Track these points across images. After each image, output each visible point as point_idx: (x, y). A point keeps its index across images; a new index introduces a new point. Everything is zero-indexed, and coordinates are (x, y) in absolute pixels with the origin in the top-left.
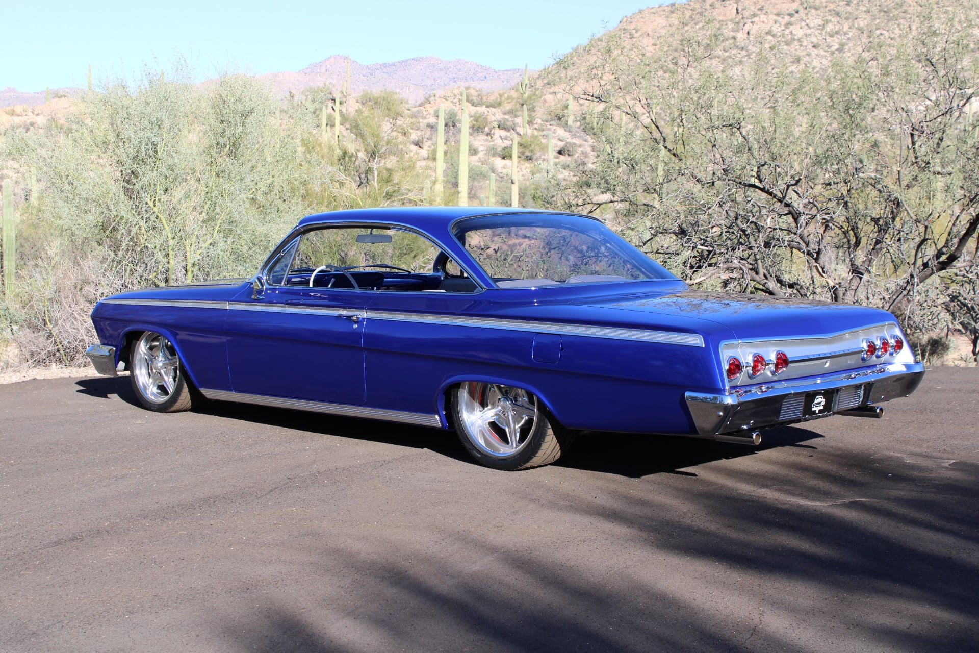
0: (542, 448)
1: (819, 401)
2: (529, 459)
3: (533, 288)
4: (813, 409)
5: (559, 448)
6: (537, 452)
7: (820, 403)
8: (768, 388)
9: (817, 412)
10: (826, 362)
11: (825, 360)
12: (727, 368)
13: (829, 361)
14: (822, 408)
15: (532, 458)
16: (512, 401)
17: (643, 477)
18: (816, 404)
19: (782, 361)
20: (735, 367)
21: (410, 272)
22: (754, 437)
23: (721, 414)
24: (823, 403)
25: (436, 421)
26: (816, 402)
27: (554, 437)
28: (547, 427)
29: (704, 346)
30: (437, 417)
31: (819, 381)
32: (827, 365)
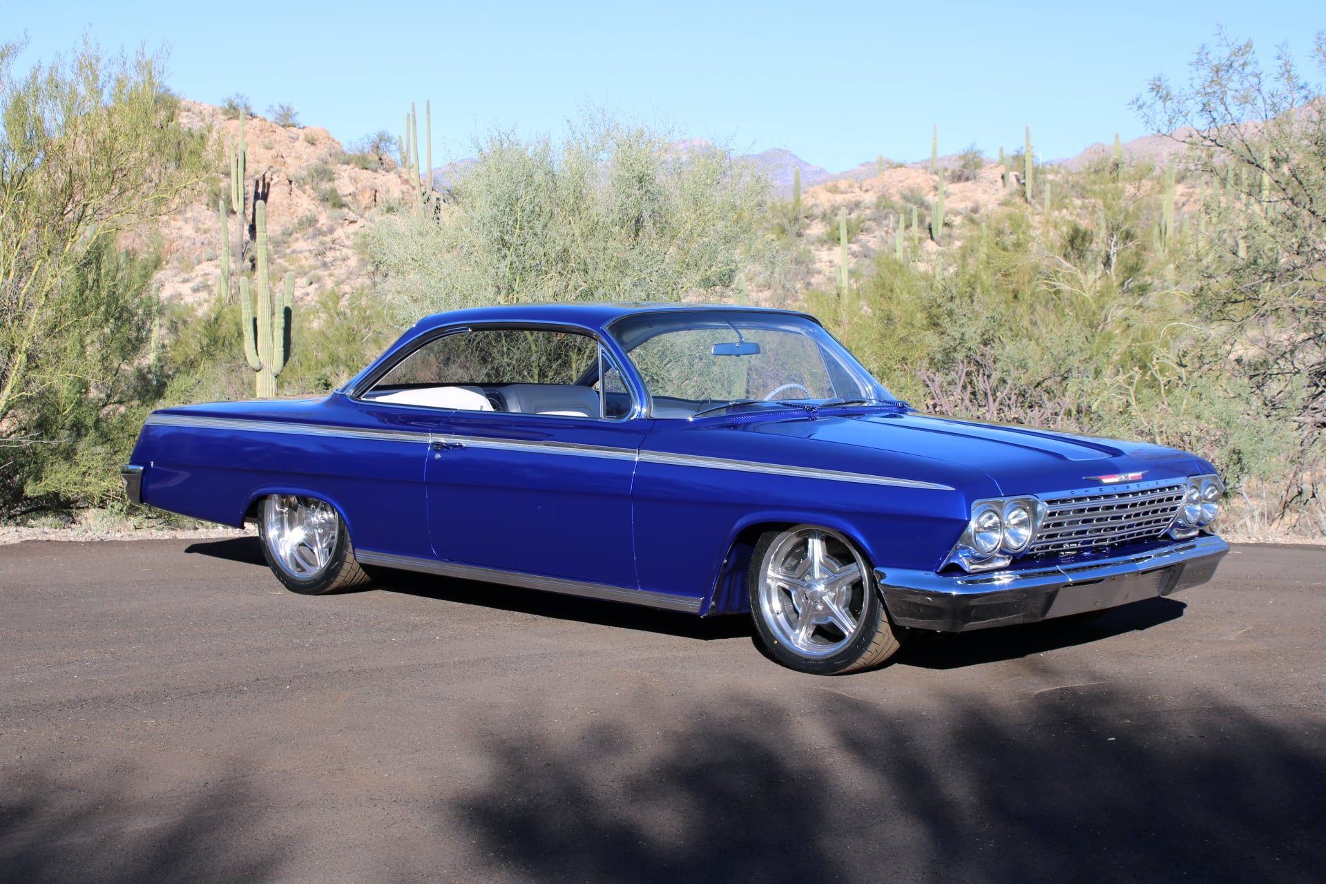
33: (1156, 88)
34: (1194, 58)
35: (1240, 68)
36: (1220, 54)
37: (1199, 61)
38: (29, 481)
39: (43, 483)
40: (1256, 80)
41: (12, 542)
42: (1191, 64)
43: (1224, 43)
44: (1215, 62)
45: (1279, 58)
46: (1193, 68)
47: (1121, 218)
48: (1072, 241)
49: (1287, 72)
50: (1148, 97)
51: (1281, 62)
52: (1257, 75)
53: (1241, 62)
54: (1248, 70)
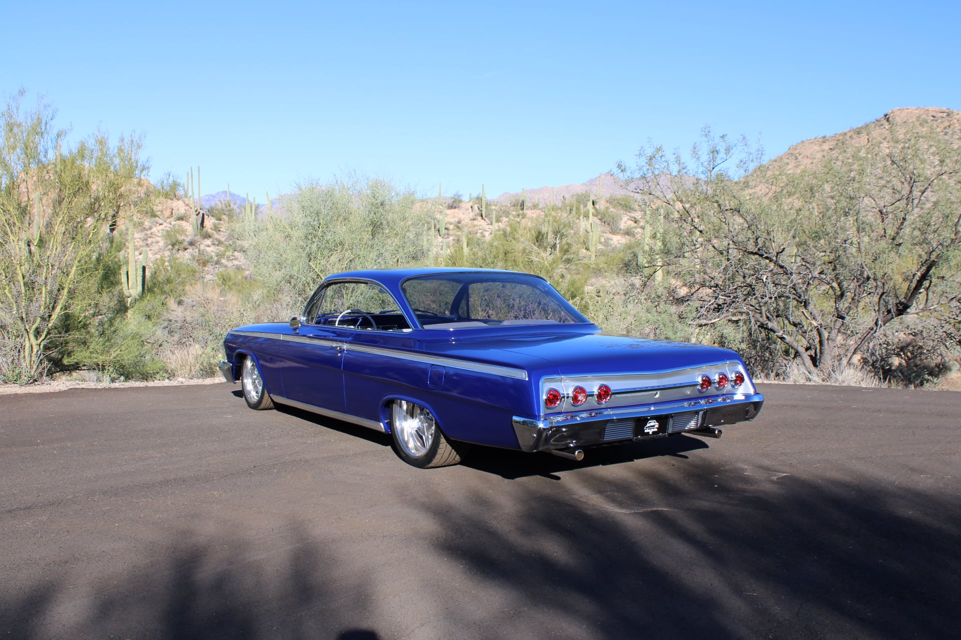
0: (438, 453)
1: (652, 424)
2: (430, 461)
3: (451, 330)
4: (646, 431)
5: (455, 453)
6: (435, 456)
7: (653, 426)
8: (596, 413)
9: (651, 433)
10: (657, 393)
11: (655, 392)
12: (545, 397)
13: (659, 392)
14: (656, 430)
15: (432, 460)
16: (425, 415)
17: (516, 479)
18: (649, 427)
19: (605, 392)
20: (554, 397)
21: (436, 315)
22: (576, 453)
23: (535, 435)
24: (657, 426)
25: (381, 427)
26: (648, 425)
27: (448, 446)
28: (440, 437)
29: (527, 379)
30: (382, 424)
31: (652, 409)
32: (657, 396)
33: (619, 166)
34: (638, 153)
35: (659, 158)
36: (649, 152)
37: (640, 155)
38: (65, 357)
39: (72, 358)
40: (666, 164)
41: (64, 389)
42: (636, 155)
43: (652, 146)
44: (648, 155)
45: (674, 154)
46: (637, 157)
47: (561, 227)
48: (537, 238)
49: (678, 160)
50: (615, 170)
51: (675, 156)
52: (666, 162)
53: (660, 155)
54: (663, 159)
